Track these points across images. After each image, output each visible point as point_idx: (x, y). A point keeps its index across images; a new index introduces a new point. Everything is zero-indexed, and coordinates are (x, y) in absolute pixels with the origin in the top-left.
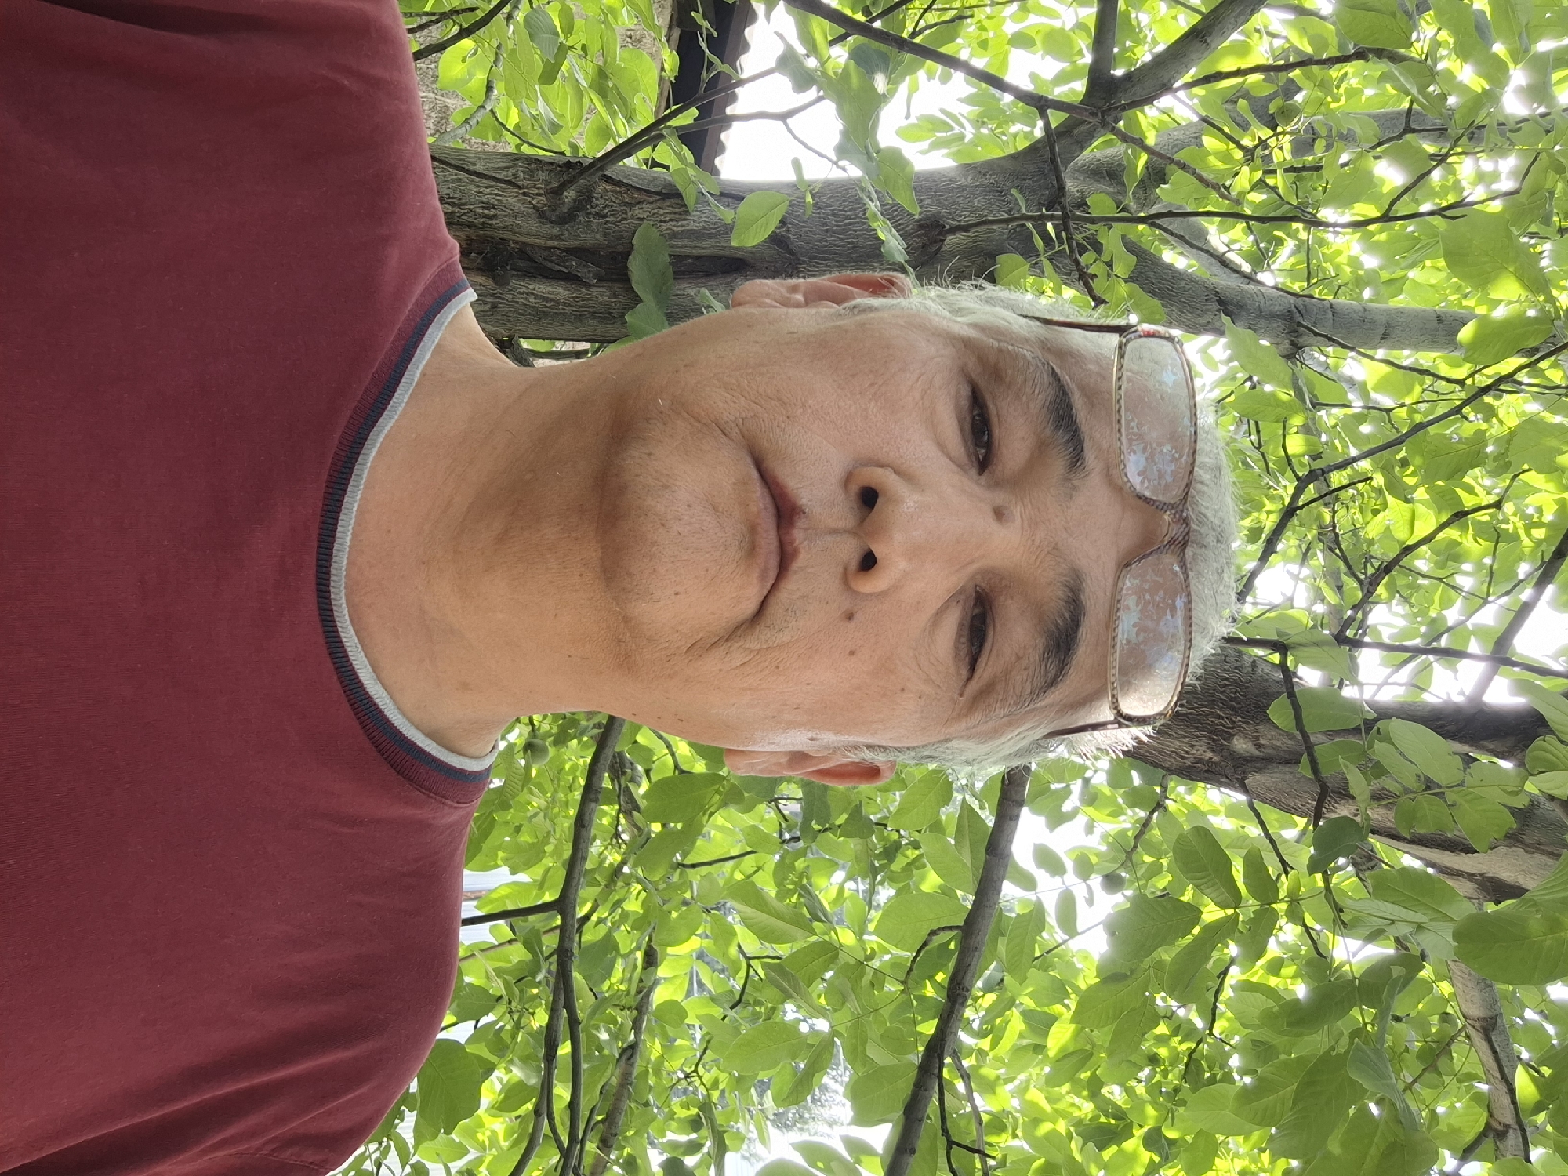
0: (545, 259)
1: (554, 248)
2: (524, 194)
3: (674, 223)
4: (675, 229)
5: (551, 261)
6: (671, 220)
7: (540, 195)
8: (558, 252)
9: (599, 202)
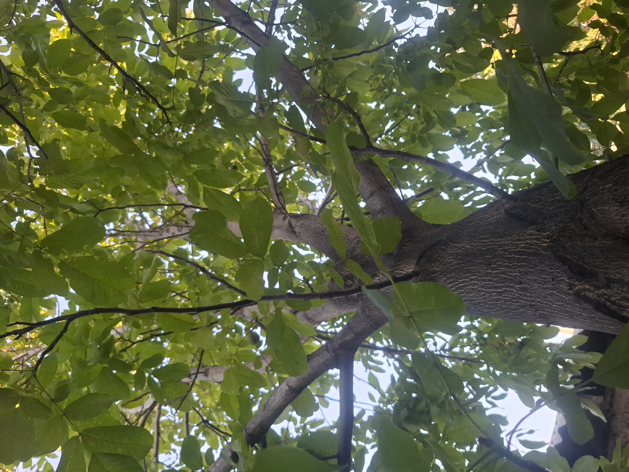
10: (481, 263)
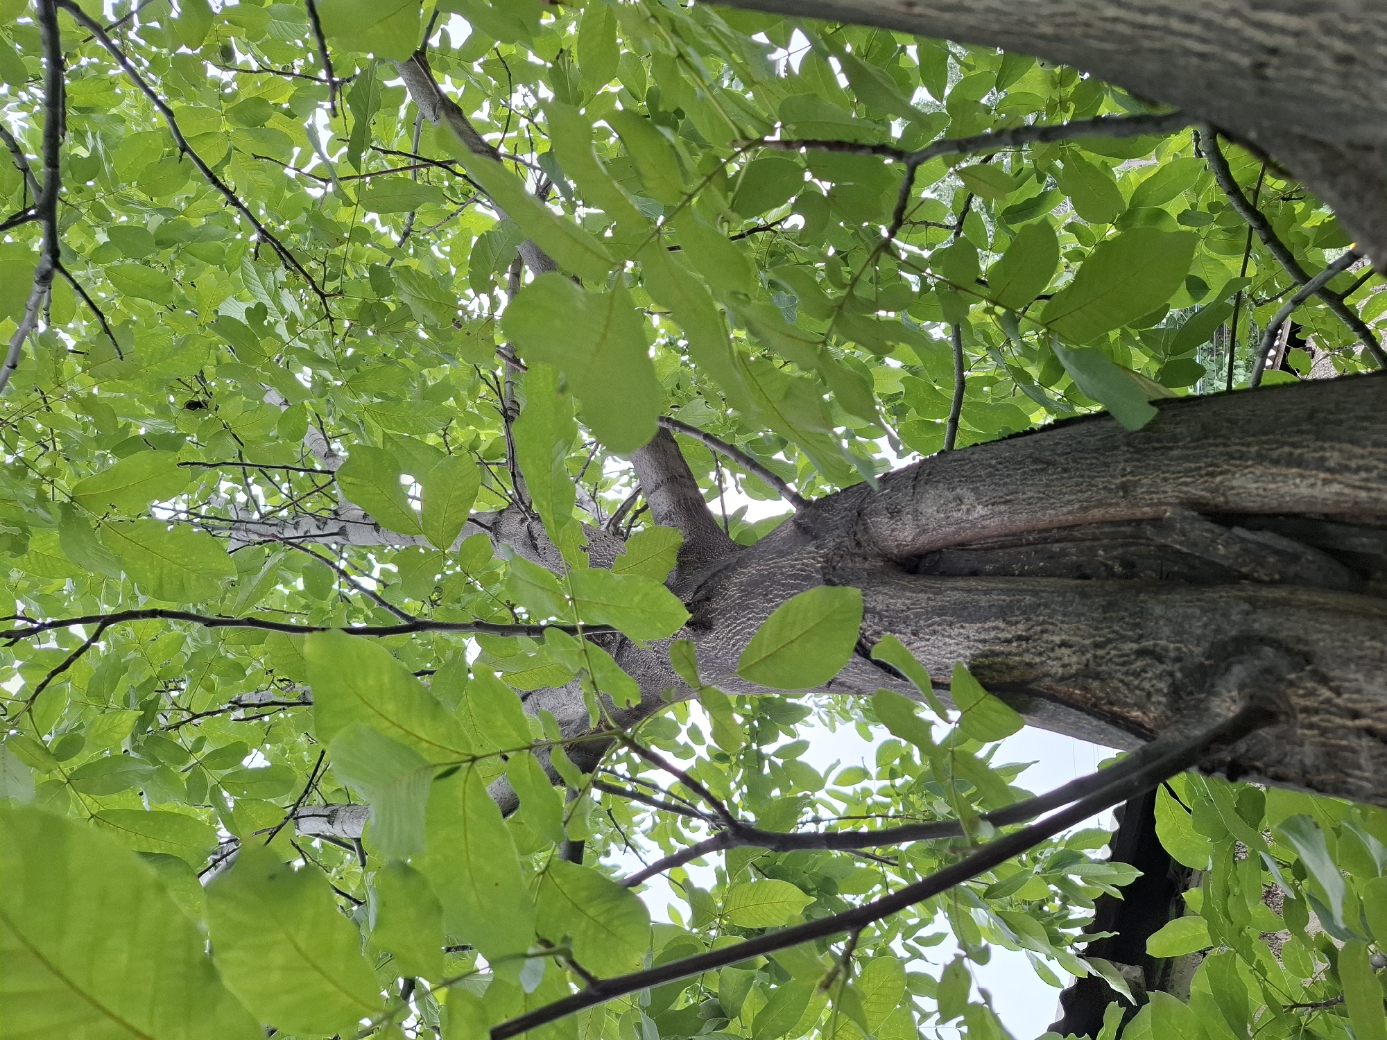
0: (1295, 558)
1: (1272, 583)
2: (1356, 715)
3: (1002, 635)
4: (1002, 625)
5: (1277, 552)
6: (1009, 641)
7: (1306, 710)
8: (1262, 574)
9: (1156, 681)
10: (760, 594)
